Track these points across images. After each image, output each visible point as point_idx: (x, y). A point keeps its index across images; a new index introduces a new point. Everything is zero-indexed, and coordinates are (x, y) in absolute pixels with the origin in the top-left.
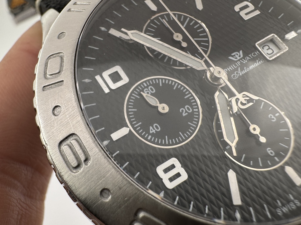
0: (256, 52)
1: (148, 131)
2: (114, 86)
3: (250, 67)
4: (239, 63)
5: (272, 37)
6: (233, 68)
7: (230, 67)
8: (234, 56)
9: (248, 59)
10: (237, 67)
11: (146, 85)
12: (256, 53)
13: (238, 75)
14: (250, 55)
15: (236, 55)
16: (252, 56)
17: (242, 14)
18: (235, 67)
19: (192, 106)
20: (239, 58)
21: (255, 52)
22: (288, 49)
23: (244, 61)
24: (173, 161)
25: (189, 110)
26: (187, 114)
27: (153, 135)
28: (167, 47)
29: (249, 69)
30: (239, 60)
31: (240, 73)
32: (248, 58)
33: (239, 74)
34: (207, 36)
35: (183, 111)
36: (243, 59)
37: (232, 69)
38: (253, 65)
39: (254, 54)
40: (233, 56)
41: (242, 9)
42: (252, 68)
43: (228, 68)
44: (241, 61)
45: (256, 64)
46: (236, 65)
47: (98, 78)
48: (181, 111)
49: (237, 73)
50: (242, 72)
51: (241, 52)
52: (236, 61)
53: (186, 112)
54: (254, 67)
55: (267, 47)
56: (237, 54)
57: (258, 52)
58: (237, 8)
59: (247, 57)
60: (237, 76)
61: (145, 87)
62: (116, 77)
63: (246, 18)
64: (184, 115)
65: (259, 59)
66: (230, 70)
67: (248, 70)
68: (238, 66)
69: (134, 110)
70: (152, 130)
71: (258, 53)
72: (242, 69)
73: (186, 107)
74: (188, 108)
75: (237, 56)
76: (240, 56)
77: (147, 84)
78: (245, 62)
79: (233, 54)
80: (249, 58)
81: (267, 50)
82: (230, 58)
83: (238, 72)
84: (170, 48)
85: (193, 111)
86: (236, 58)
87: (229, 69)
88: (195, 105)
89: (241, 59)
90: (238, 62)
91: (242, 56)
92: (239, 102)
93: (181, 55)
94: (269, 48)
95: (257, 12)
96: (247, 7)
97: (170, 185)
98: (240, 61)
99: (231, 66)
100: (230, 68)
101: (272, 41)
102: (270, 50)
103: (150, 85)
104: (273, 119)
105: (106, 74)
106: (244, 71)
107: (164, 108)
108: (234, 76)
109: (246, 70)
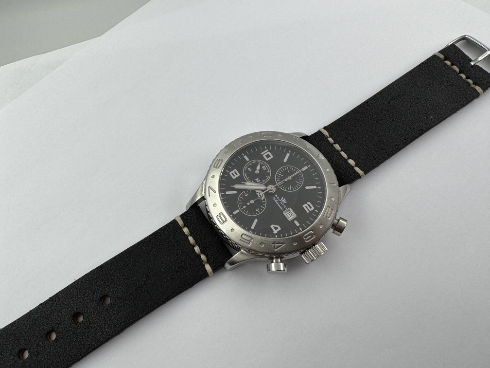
0: (286, 208)
1: (248, 167)
2: (264, 156)
4: (280, 201)
16: (284, 206)
17: (306, 205)
22: (289, 221)
24: (239, 175)
25: (258, 181)
27: (247, 169)
36: (282, 202)
41: (309, 205)
45: (281, 207)
47: (267, 150)
51: (286, 202)
52: (281, 199)
54: (279, 206)
58: (309, 203)
59: (283, 204)
62: (268, 156)
63: (304, 206)
64: (256, 179)
65: (283, 208)
70: (249, 169)
72: (277, 201)
75: (283, 200)
87: (277, 196)
95: (308, 212)
96: (311, 208)
97: (231, 173)
104: (257, 210)
105: (269, 153)
107: (257, 172)
108: (274, 198)
109: (277, 203)
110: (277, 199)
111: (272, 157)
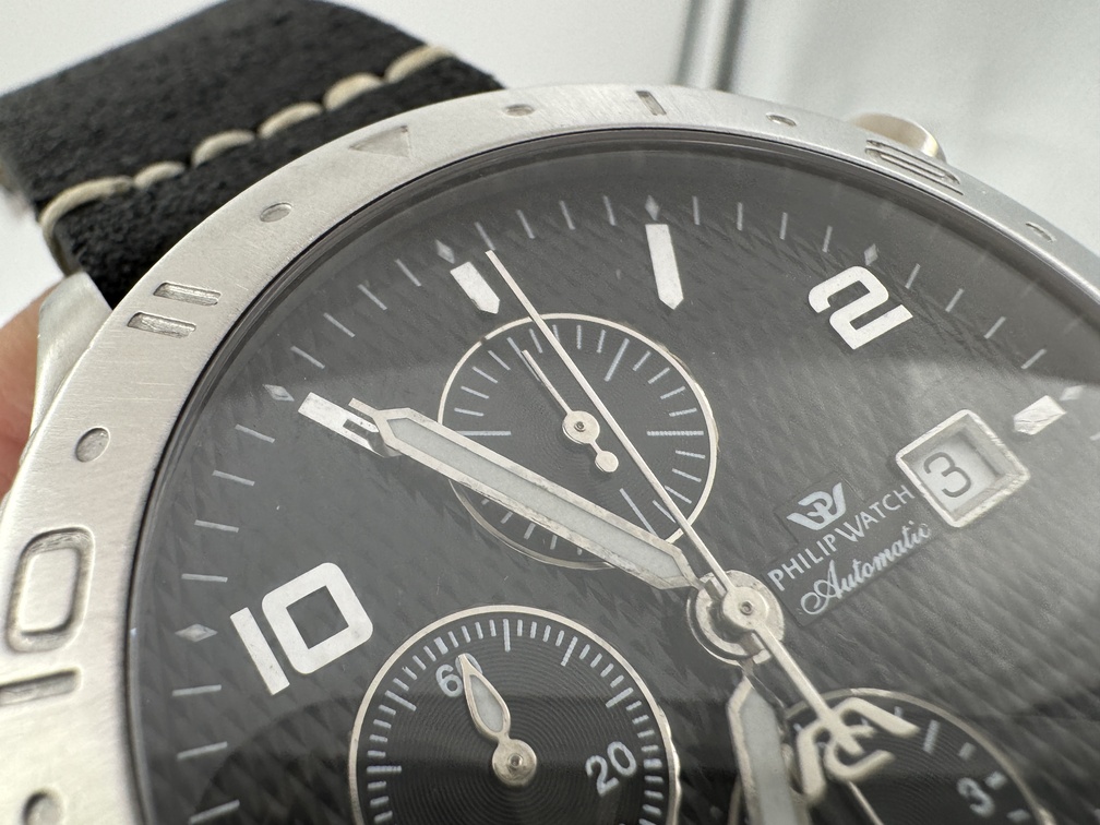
0: (900, 491)
2: (308, 660)
3: (876, 560)
4: (830, 539)
5: (962, 426)
6: (808, 566)
7: (793, 560)
8: (811, 508)
9: (866, 522)
10: (821, 558)
11: (444, 649)
12: (899, 496)
13: (828, 597)
14: (874, 506)
15: (818, 506)
16: (881, 507)
17: (841, 321)
18: (816, 561)
19: (636, 746)
20: (829, 519)
21: (895, 492)
22: (1026, 477)
23: (850, 533)
25: (626, 764)
26: (614, 782)
28: (534, 484)
29: (872, 569)
30: (829, 529)
31: (836, 586)
32: (866, 518)
33: (833, 592)
34: (698, 421)
35: (597, 768)
36: (846, 524)
37: (801, 571)
38: (887, 551)
39: (893, 501)
40: (805, 511)
41: (838, 301)
42: (885, 564)
43: (784, 566)
44: (838, 530)
45: (899, 543)
46: (818, 553)
47: (243, 621)
48: (589, 771)
49: (823, 588)
50: (844, 581)
51: (838, 490)
52: (819, 535)
53: (612, 773)
54: (892, 559)
55: (944, 465)
56: (823, 502)
57: (907, 492)
58: (819, 298)
59: (863, 514)
60: (823, 599)
61: (442, 660)
62: (317, 617)
63: (856, 339)
64: (603, 787)
65: (911, 523)
66: (795, 572)
67: (868, 572)
68: (827, 553)
69: (389, 769)
71: (905, 497)
72: (845, 571)
73: (613, 747)
74: (619, 755)
75: (822, 511)
76: (833, 510)
77: (448, 642)
78: (853, 539)
79: (805, 502)
80: (871, 519)
81: (945, 474)
82: (795, 517)
83: (828, 583)
84: (544, 489)
85: (642, 772)
86: (819, 520)
87: (788, 570)
88: (650, 741)
89: (838, 523)
90: (826, 538)
91: (841, 509)
92: (830, 750)
93: (592, 521)
94: (953, 468)
95: (901, 315)
96: (858, 290)
98: (836, 535)
99: (800, 556)
100: (796, 565)
101: (962, 438)
102: (955, 474)
103: (464, 648)
104: (979, 802)
105: (277, 603)
106: (850, 576)
107: (516, 763)
108: (812, 601)
109: (860, 575)
110: (820, 572)
111: (328, 576)
